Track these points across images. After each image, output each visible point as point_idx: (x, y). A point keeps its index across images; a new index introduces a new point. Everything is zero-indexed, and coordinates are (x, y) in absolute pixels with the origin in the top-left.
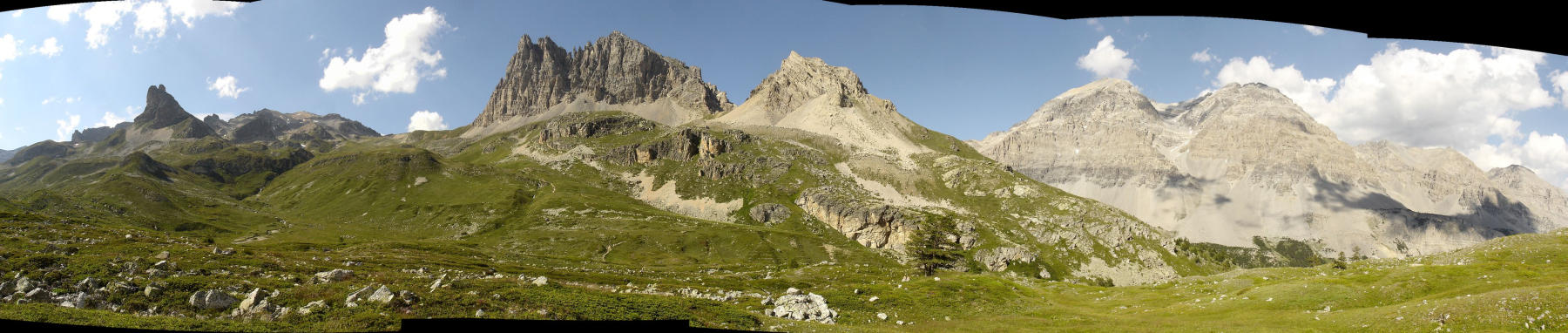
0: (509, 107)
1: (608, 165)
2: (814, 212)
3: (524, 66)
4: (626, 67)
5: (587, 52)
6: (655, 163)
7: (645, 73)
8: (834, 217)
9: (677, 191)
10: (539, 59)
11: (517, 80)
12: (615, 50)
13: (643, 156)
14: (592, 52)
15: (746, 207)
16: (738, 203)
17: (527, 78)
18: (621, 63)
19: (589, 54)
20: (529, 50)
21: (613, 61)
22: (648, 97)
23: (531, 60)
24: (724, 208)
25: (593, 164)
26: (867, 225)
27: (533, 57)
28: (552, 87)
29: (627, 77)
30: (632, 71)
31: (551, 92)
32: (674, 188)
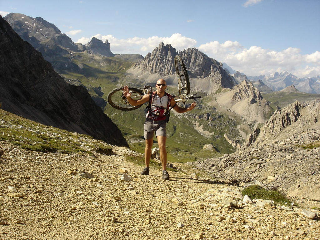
0: (154, 69)
1: (189, 118)
2: (226, 138)
3: (161, 55)
4: (197, 64)
5: (184, 54)
6: (200, 119)
7: (203, 67)
8: (229, 139)
9: (203, 128)
10: (167, 53)
11: (158, 59)
12: (193, 57)
13: (197, 117)
14: (185, 55)
15: (214, 135)
16: (213, 133)
17: (162, 60)
18: (195, 62)
19: (184, 55)
20: (163, 50)
21: (192, 61)
22: (203, 76)
23: (163, 54)
24: (210, 134)
25: (186, 117)
26: (233, 142)
27: (165, 52)
28: (171, 67)
29: (196, 68)
30: (199, 66)
31: (170, 69)
32: (202, 127)
